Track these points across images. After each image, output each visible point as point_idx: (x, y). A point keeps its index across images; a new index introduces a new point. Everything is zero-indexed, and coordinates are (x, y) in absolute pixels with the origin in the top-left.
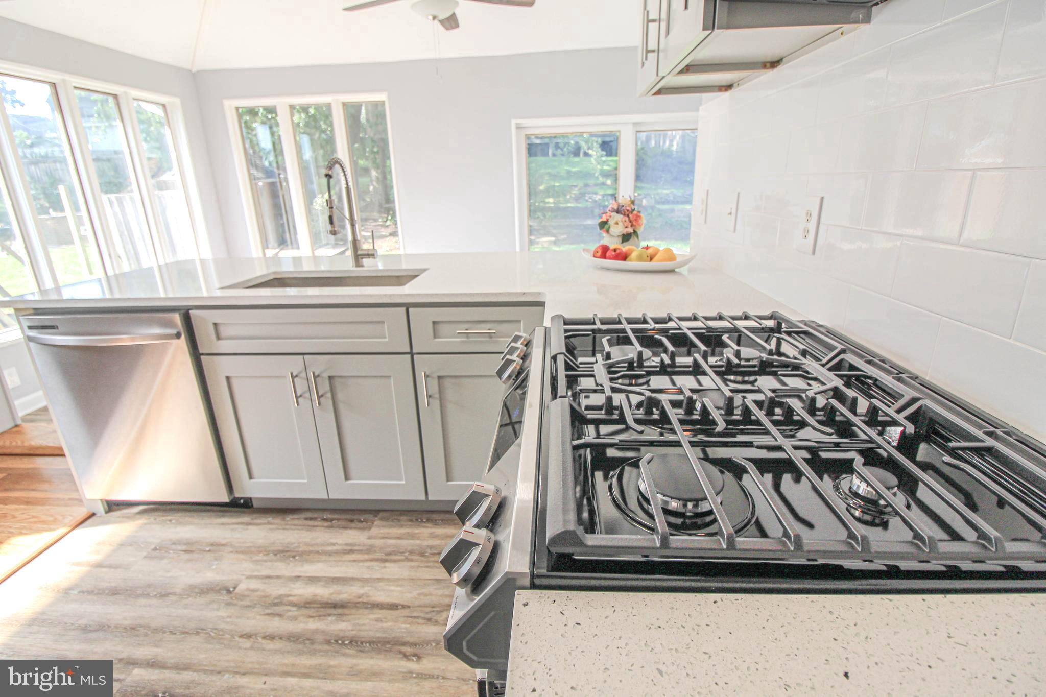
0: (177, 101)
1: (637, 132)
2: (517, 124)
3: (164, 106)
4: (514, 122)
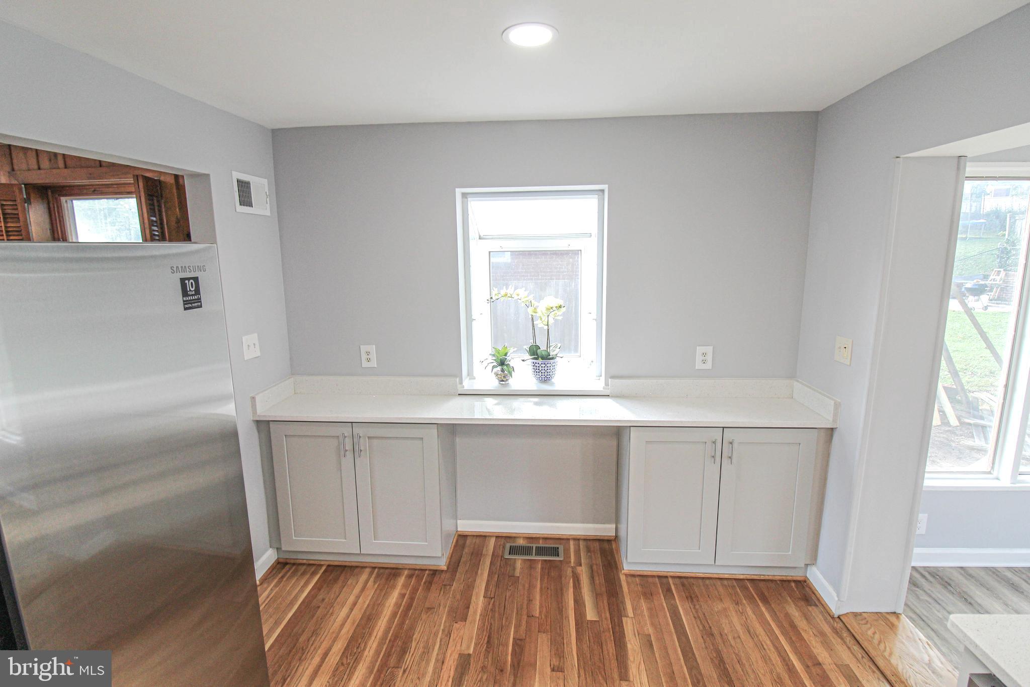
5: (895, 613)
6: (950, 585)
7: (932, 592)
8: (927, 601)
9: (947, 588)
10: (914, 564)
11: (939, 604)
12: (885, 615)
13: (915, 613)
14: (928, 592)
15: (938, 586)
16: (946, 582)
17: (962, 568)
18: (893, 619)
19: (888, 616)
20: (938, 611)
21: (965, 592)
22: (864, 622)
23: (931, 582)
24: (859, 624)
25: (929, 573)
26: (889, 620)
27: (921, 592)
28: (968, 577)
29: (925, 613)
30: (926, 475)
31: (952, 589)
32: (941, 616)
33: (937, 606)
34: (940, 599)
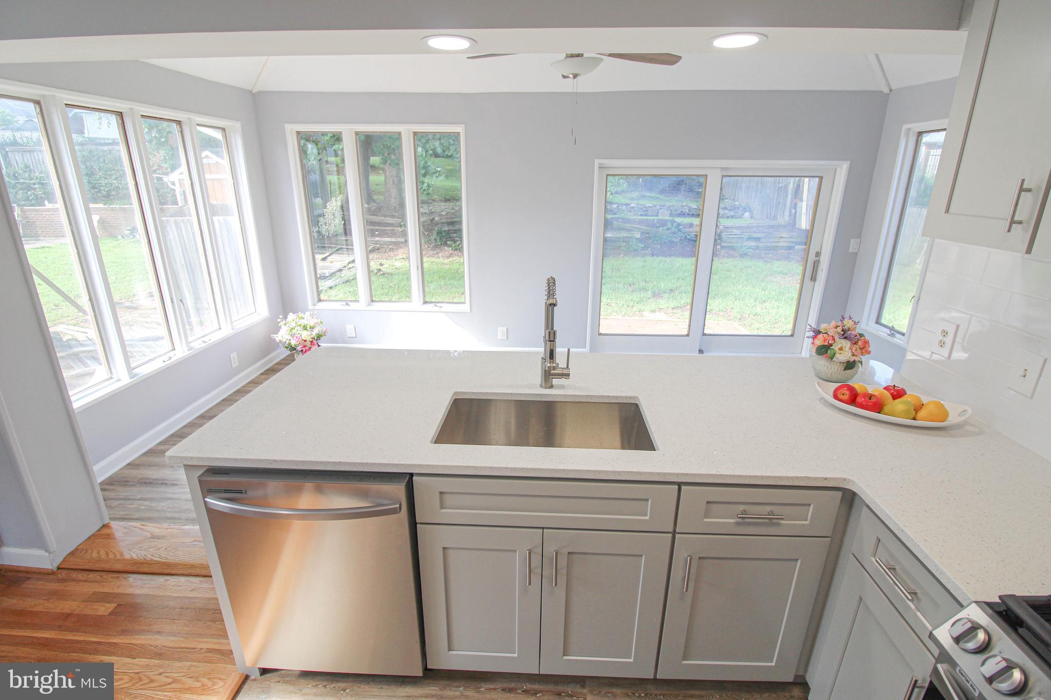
0: (238, 125)
1: (723, 176)
2: (600, 164)
3: (223, 130)
4: (597, 162)
5: (104, 526)
6: (128, 481)
7: (118, 495)
8: (119, 504)
9: (128, 485)
10: (99, 480)
11: (129, 499)
12: (98, 533)
13: (121, 499)
14: (116, 497)
15: (120, 488)
16: (124, 481)
17: (128, 464)
18: (105, 531)
19: (101, 532)
20: (132, 504)
21: (141, 479)
22: (84, 551)
23: (113, 489)
24: (81, 557)
25: (107, 484)
26: (103, 534)
27: (110, 502)
28: (138, 467)
29: (124, 513)
30: (72, 399)
31: (131, 483)
32: (136, 506)
33: (129, 502)
34: (124, 515)
